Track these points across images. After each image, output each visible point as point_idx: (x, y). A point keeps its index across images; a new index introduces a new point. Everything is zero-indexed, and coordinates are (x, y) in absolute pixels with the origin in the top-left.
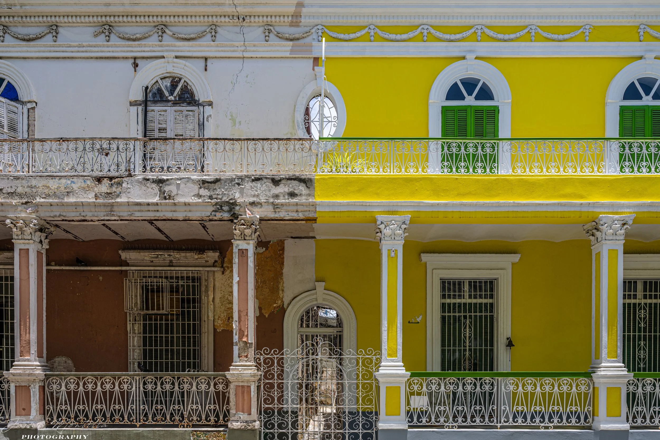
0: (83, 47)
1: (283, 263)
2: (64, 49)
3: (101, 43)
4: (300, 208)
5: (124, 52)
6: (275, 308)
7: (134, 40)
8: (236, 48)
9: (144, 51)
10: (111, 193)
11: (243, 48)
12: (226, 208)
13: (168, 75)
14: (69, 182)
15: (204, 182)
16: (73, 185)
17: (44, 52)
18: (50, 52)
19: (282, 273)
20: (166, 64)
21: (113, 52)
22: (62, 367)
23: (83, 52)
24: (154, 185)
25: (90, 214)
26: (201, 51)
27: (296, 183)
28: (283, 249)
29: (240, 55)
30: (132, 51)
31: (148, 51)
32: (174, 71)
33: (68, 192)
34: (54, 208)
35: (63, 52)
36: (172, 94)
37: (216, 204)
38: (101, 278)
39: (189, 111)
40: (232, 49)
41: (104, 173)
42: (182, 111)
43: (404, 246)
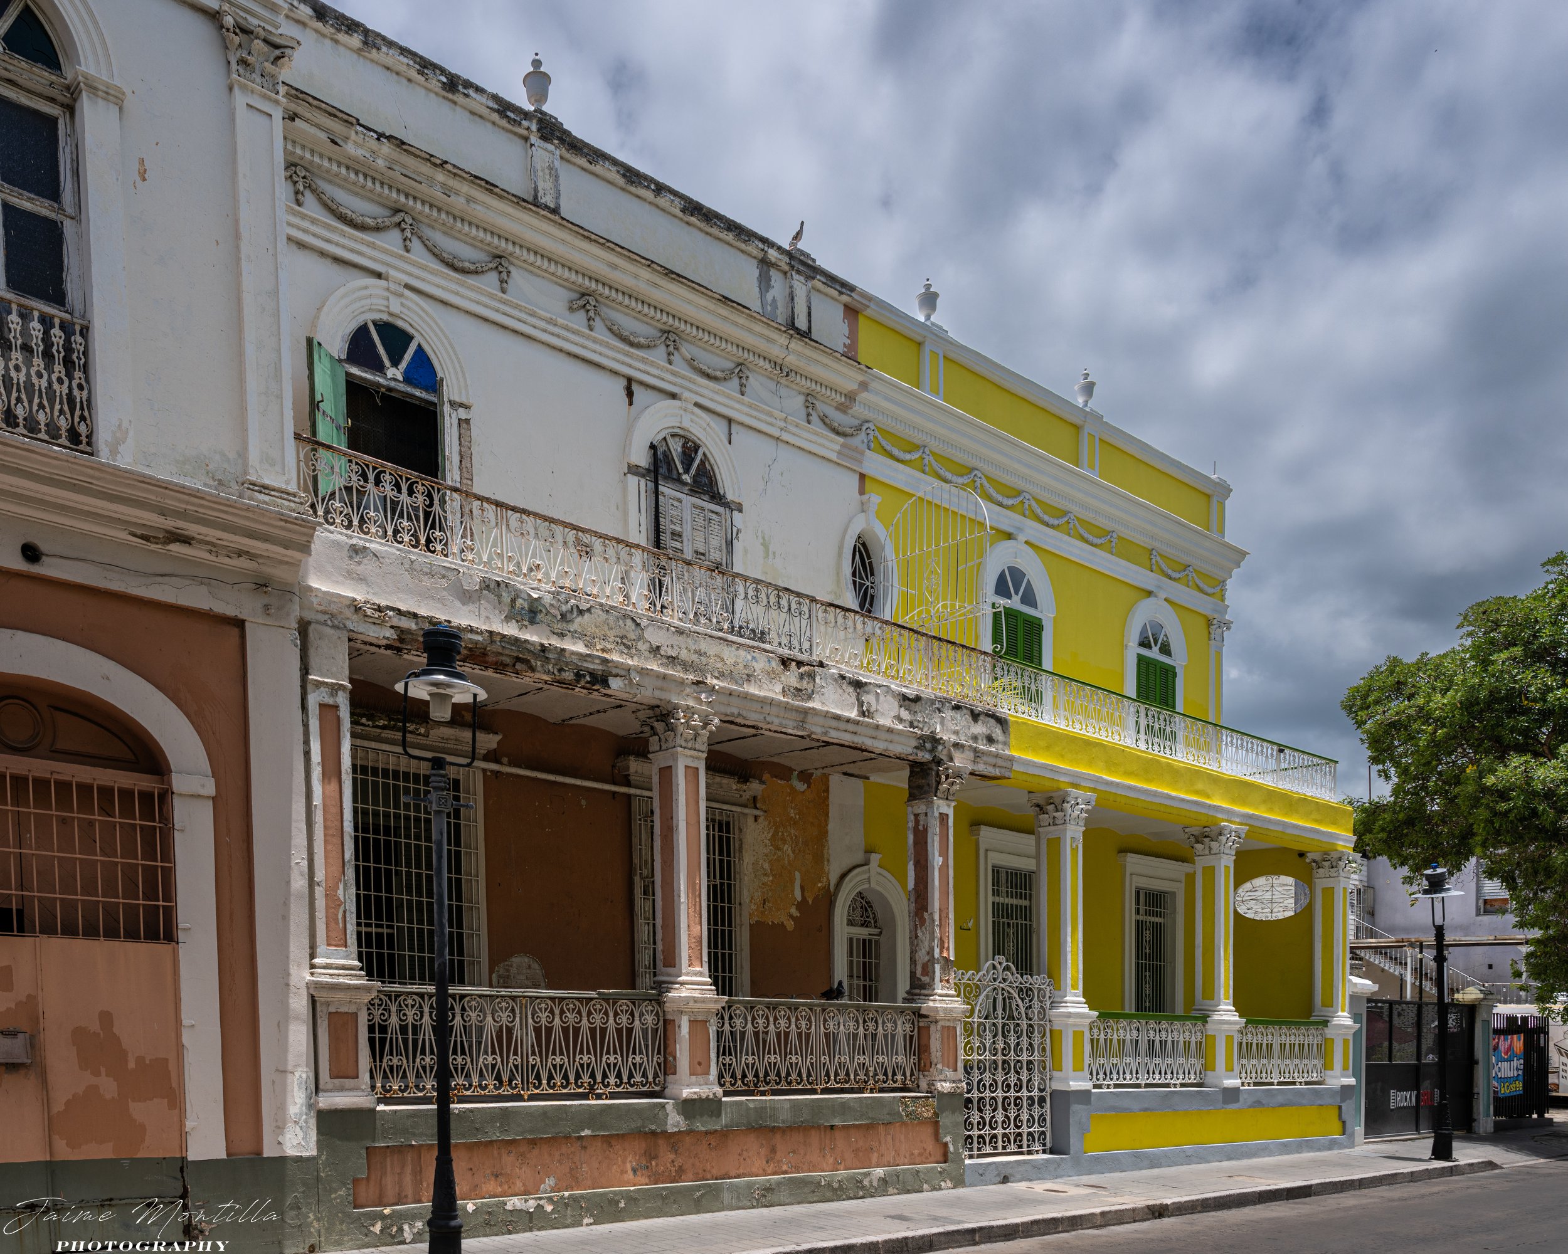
0: (556, 325)
1: (827, 815)
2: (523, 316)
3: (576, 327)
4: (1000, 762)
5: (618, 361)
6: (819, 889)
7: (632, 344)
8: (774, 421)
9: (648, 373)
10: (801, 690)
11: (783, 424)
12: (928, 746)
13: (681, 432)
14: (749, 657)
15: (905, 698)
16: (754, 664)
17: (486, 306)
18: (497, 311)
19: (827, 832)
20: (682, 412)
21: (600, 354)
22: (524, 977)
23: (553, 334)
24: (851, 690)
25: (776, 721)
26: (728, 407)
27: (992, 721)
28: (827, 790)
29: (776, 433)
30: (630, 366)
31: (654, 376)
32: (691, 429)
33: (748, 675)
34: (734, 700)
35: (519, 320)
36: (687, 471)
37: (921, 737)
38: (583, 803)
39: (713, 512)
40: (769, 419)
41: (796, 654)
42: (702, 509)
43: (1085, 834)
